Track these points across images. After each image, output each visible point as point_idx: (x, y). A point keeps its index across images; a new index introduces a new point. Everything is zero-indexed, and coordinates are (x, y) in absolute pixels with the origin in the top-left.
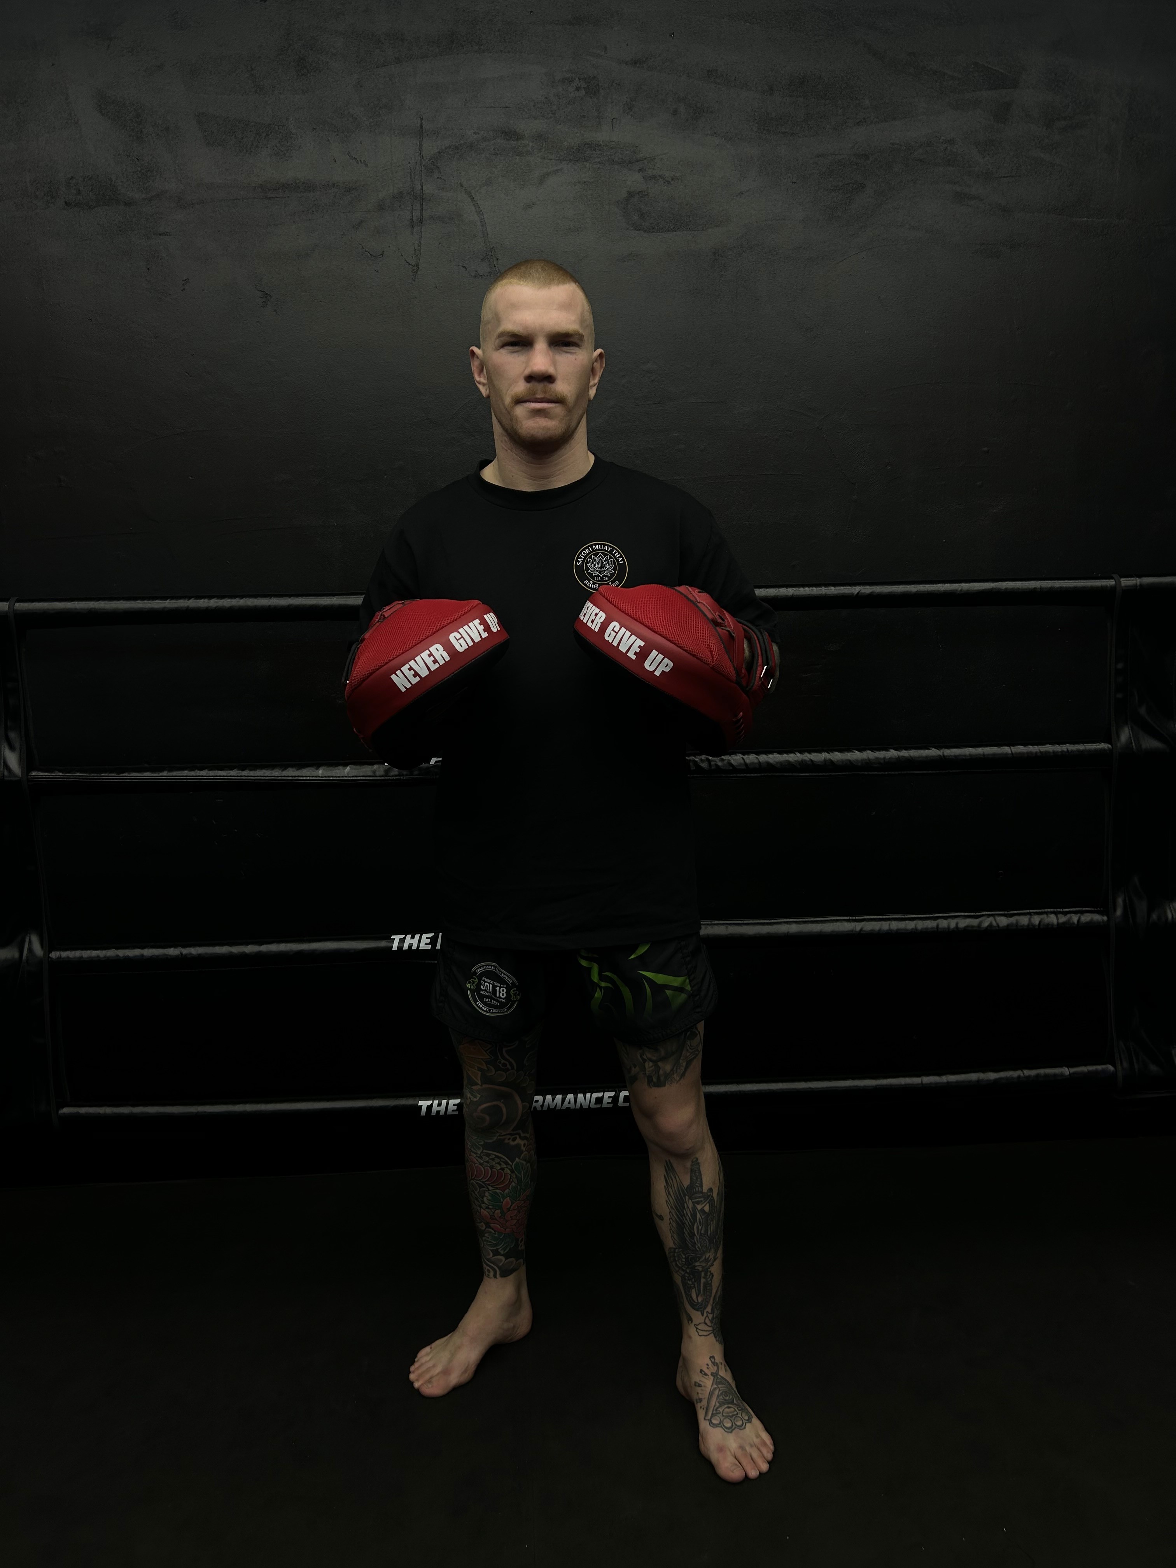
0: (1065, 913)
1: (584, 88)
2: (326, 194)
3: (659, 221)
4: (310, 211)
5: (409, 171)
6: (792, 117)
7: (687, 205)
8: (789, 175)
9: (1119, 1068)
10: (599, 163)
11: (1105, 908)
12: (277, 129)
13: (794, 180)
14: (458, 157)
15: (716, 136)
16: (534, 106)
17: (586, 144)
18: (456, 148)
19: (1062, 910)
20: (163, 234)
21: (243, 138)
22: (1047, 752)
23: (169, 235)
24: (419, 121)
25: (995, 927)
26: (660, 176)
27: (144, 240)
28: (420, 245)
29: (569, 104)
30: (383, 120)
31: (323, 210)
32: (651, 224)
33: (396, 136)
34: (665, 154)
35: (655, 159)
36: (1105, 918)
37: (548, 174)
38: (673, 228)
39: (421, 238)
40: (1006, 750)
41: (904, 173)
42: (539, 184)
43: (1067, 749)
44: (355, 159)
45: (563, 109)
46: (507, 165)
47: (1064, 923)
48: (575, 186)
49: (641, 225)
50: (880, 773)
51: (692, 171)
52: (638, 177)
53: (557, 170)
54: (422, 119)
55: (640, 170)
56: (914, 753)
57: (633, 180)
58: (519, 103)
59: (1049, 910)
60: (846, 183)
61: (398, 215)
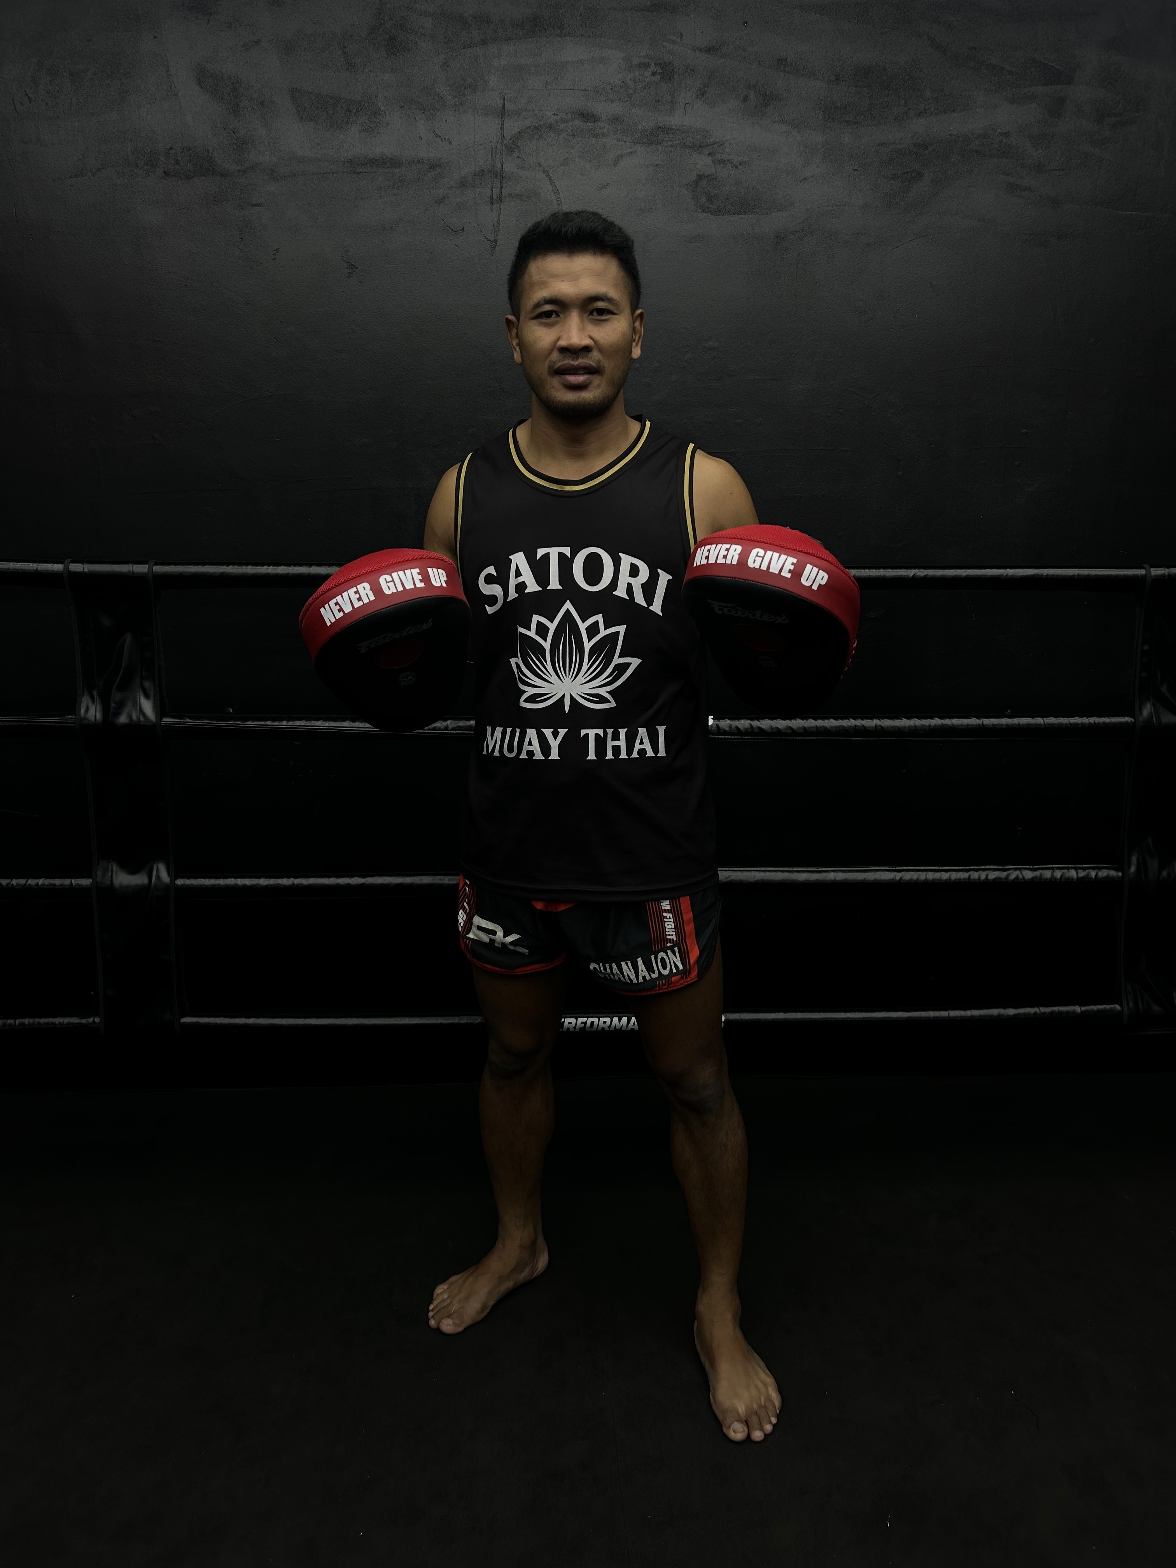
0: (1084, 869)
1: (659, 73)
2: (411, 170)
3: (726, 204)
4: (396, 186)
5: (491, 150)
6: (857, 107)
7: (753, 189)
8: (851, 163)
9: (1126, 1007)
10: (671, 146)
11: (1121, 866)
12: (367, 106)
13: (856, 168)
14: (538, 137)
15: (783, 124)
16: (612, 89)
17: (659, 128)
18: (536, 128)
19: (1081, 866)
20: (256, 205)
21: (334, 114)
22: (1076, 724)
23: (262, 206)
24: (502, 102)
25: (1021, 879)
26: (728, 160)
27: (238, 210)
28: (498, 222)
29: (644, 88)
30: (468, 99)
31: (408, 185)
32: (718, 206)
33: (479, 115)
34: (734, 139)
35: (724, 144)
36: (1120, 874)
37: (622, 156)
38: (739, 211)
39: (499, 215)
40: (1039, 721)
41: (960, 164)
42: (614, 165)
43: (1094, 721)
44: (440, 137)
45: (638, 93)
46: (584, 146)
47: (1083, 877)
48: (648, 168)
49: (709, 208)
50: (925, 739)
51: (759, 156)
52: (708, 160)
53: (631, 153)
54: (504, 100)
55: (710, 154)
56: (956, 722)
57: (703, 162)
58: (597, 86)
59: (1070, 866)
60: (905, 171)
61: (478, 192)
